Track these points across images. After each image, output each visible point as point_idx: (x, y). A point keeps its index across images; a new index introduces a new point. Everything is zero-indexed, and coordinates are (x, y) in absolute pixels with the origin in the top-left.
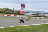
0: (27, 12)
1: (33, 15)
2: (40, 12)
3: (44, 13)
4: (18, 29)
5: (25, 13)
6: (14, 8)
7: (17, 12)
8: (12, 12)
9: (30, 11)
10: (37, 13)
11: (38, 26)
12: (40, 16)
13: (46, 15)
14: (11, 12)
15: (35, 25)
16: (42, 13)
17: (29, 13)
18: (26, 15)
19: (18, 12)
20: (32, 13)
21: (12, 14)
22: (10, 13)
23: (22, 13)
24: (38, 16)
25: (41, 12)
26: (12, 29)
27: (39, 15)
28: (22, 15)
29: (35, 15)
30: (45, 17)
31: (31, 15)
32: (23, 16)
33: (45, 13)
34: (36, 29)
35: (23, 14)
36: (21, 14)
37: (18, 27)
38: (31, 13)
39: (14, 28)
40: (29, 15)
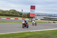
4: (28, 35)
6: (22, 10)
7: (26, 15)
8: (20, 14)
9: (42, 14)
10: (49, 16)
11: (51, 32)
14: (18, 14)
15: (48, 30)
17: (40, 16)
18: (37, 18)
19: (27, 15)
23: (32, 16)
25: (55, 14)
26: (20, 35)
27: (52, 18)
28: (32, 18)
31: (43, 19)
35: (34, 17)
36: (30, 18)
37: (28, 33)
40: (40, 18)
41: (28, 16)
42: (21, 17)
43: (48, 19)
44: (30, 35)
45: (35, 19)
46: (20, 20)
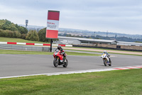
0: (65, 35)
2: (104, 33)
3: (115, 38)
4: (39, 83)
5: (60, 35)
6: (27, 22)
7: (37, 33)
8: (22, 32)
9: (76, 32)
10: (94, 38)
11: (98, 76)
12: (105, 46)
13: (120, 44)
14: (17, 32)
15: (90, 71)
16: (109, 36)
18: (64, 42)
19: (39, 34)
20: (82, 37)
21: (21, 38)
22: (16, 37)
23: (50, 38)
24: (99, 45)
25: (107, 33)
27: (101, 43)
28: (52, 42)
29: (91, 42)
30: (119, 48)
32: (55, 45)
33: (118, 36)
34: (91, 83)
35: (55, 40)
36: (47, 40)
37: (39, 78)
38: (78, 36)
40: (71, 42)
41: (42, 36)
42: (24, 38)
43: (91, 45)
44: (44, 83)
46: (22, 46)
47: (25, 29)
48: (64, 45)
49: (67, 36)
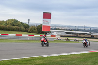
0: (55, 29)
1: (67, 33)
2: (82, 27)
3: (90, 30)
4: (38, 62)
5: (52, 29)
6: (29, 20)
7: (36, 28)
8: (26, 28)
9: (62, 26)
12: (83, 36)
13: (94, 35)
14: (22, 27)
16: (86, 29)
18: (55, 34)
19: (37, 29)
20: (67, 30)
21: (25, 31)
22: (21, 31)
23: (45, 31)
24: (79, 35)
25: (84, 27)
26: (24, 62)
28: (46, 34)
29: (73, 33)
30: (93, 37)
31: (65, 34)
32: (48, 36)
33: (92, 29)
34: (74, 62)
35: (48, 32)
36: (43, 33)
37: (38, 58)
38: (64, 30)
39: (30, 60)
40: (60, 34)
41: (39, 30)
42: (27, 32)
43: (73, 35)
44: (41, 62)
45: (51, 36)
46: (25, 37)
47: (28, 25)
48: (55, 36)
49: (57, 29)
